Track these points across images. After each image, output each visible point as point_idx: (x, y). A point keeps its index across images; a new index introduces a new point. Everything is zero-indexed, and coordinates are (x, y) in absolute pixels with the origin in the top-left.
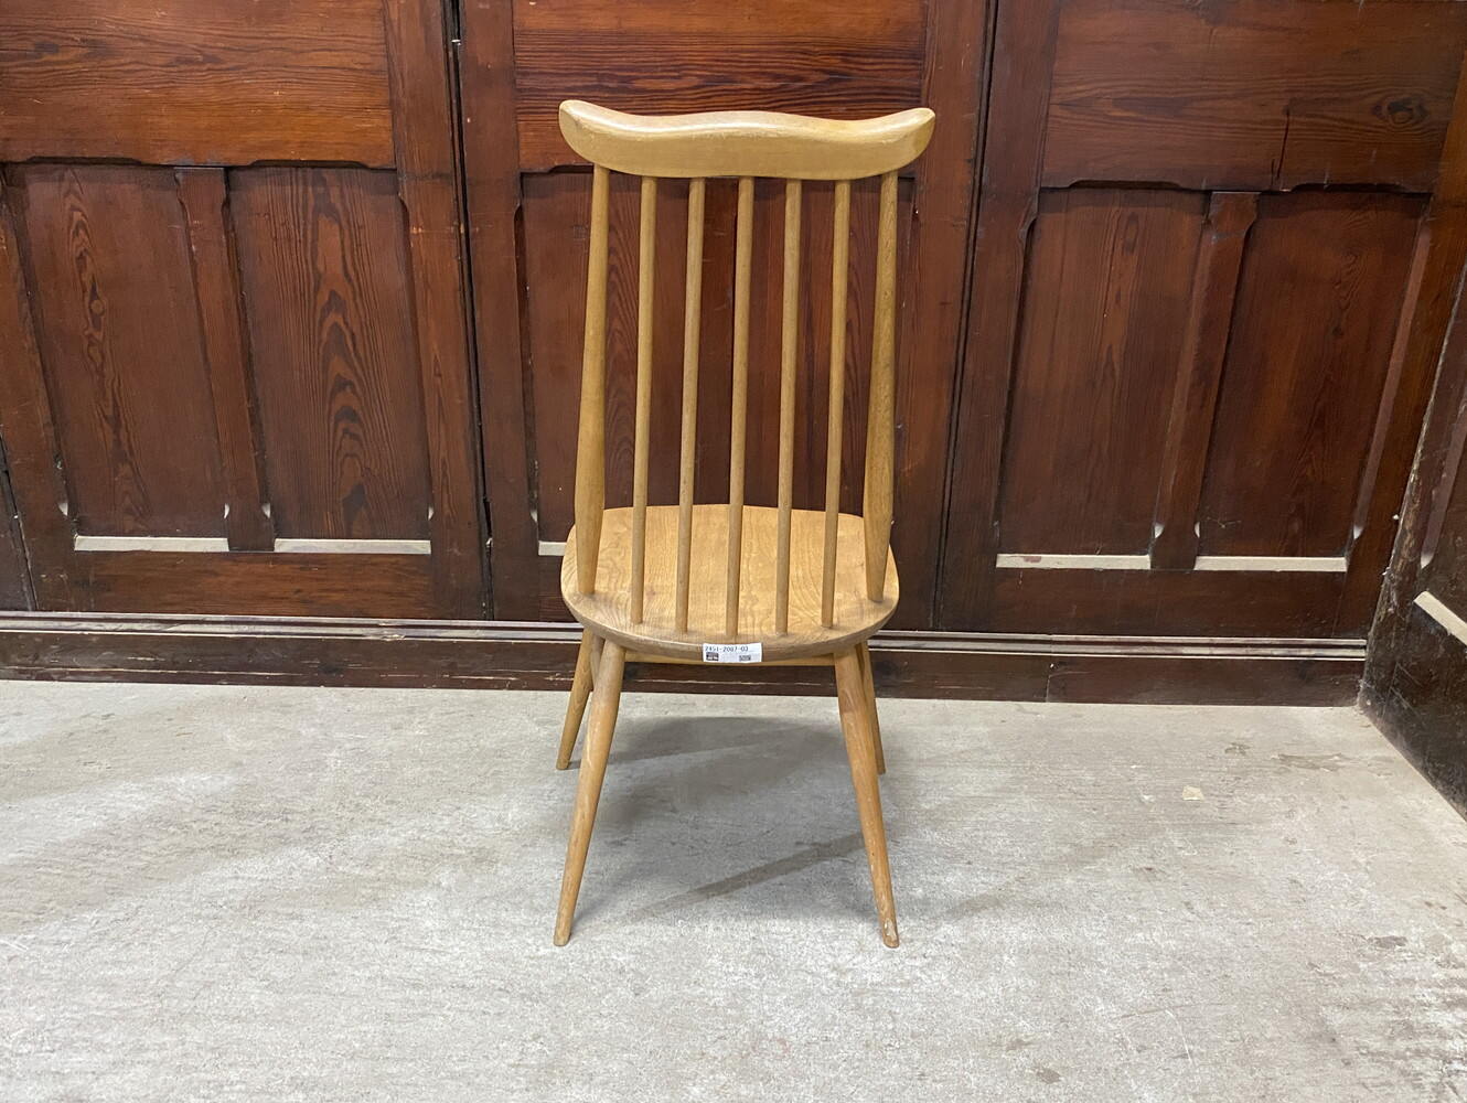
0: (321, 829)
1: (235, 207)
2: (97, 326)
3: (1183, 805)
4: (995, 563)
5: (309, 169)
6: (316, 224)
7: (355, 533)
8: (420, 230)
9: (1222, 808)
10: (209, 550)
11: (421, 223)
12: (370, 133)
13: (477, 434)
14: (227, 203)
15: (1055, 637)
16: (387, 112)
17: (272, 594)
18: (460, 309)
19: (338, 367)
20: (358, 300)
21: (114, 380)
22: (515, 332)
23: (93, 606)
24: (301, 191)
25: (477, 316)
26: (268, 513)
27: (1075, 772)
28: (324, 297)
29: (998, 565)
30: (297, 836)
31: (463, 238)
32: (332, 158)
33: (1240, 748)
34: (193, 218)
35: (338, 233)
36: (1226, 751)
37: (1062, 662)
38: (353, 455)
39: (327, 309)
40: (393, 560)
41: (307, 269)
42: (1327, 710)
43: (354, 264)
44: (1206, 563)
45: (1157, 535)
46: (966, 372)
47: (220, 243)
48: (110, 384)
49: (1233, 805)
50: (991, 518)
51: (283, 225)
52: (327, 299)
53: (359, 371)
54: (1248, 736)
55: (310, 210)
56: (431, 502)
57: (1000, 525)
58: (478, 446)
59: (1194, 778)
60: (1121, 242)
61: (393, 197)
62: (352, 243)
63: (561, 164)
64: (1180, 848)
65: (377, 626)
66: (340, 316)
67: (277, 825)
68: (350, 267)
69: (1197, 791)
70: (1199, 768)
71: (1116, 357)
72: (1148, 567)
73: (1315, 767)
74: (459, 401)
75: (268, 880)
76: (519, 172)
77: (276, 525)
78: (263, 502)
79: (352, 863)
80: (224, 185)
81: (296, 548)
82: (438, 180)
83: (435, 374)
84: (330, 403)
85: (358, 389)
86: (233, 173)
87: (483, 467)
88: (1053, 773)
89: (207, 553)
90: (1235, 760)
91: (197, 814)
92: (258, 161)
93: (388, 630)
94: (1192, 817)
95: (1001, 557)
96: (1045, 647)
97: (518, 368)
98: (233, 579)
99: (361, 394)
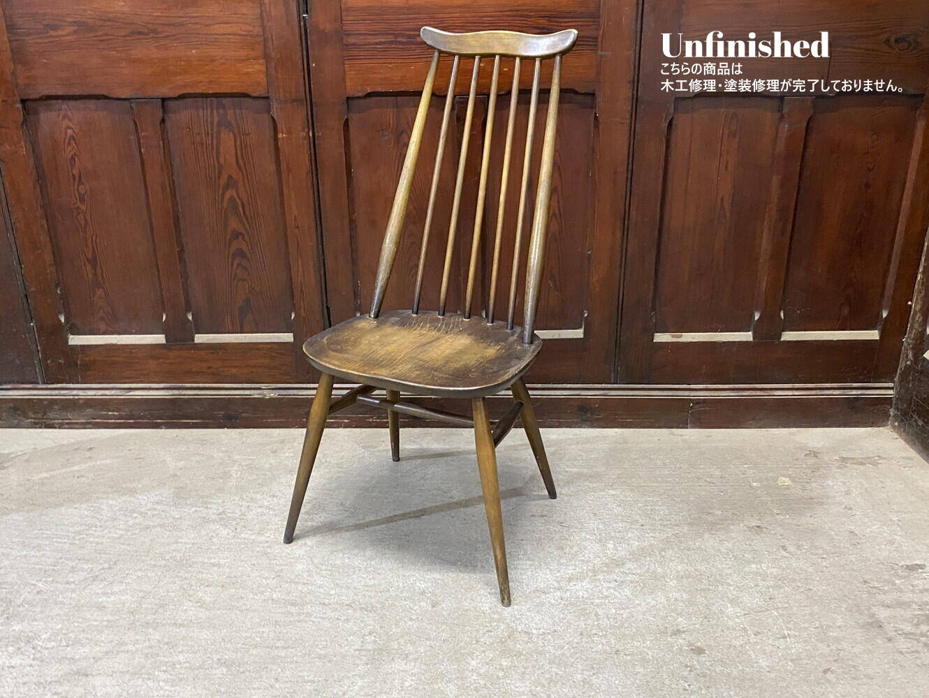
0: (229, 513)
1: (168, 124)
2: (82, 200)
3: (778, 488)
4: (653, 339)
5: (214, 99)
6: (219, 133)
7: (245, 329)
8: (284, 135)
9: (804, 489)
10: (154, 343)
11: (284, 131)
12: (253, 74)
13: (322, 264)
14: (163, 121)
15: (692, 387)
16: (262, 61)
17: (194, 370)
18: (310, 184)
19: (234, 224)
20: (246, 180)
21: (93, 234)
22: (345, 200)
23: (80, 380)
24: (209, 112)
25: (321, 190)
26: (190, 318)
27: (708, 470)
28: (223, 180)
29: (655, 341)
30: (214, 517)
31: (312, 139)
32: (228, 91)
33: (814, 454)
34: (142, 131)
35: (233, 138)
36: (805, 456)
37: (698, 402)
38: (244, 280)
39: (226, 187)
40: (269, 346)
41: (214, 161)
42: (869, 429)
43: (243, 158)
44: (788, 336)
45: (756, 318)
46: (631, 216)
47: (159, 146)
48: (90, 239)
49: (810, 488)
50: (649, 310)
51: (198, 134)
52: (226, 180)
53: (247, 226)
54: (820, 446)
55: (215, 123)
56: (294, 308)
57: (656, 313)
58: (323, 272)
59: (785, 472)
60: (727, 131)
61: (266, 115)
62: (241, 144)
63: (372, 91)
64: (778, 514)
65: (260, 389)
66: (234, 191)
67: (201, 511)
68: (240, 161)
69: (786, 479)
70: (788, 466)
71: (726, 205)
72: (751, 339)
73: (862, 464)
74: (310, 244)
75: (197, 544)
76: (345, 98)
77: (196, 326)
78: (188, 309)
79: (250, 532)
80: (161, 110)
81: (208, 340)
82: (295, 103)
83: (295, 227)
84: (229, 247)
85: (246, 237)
86: (166, 103)
87: (326, 286)
88: (694, 470)
89: (152, 344)
90: (811, 461)
91: (150, 505)
92: (182, 95)
93: (268, 392)
94: (784, 495)
95: (657, 335)
96: (686, 393)
97: (346, 221)
98: (168, 361)
99: (248, 240)
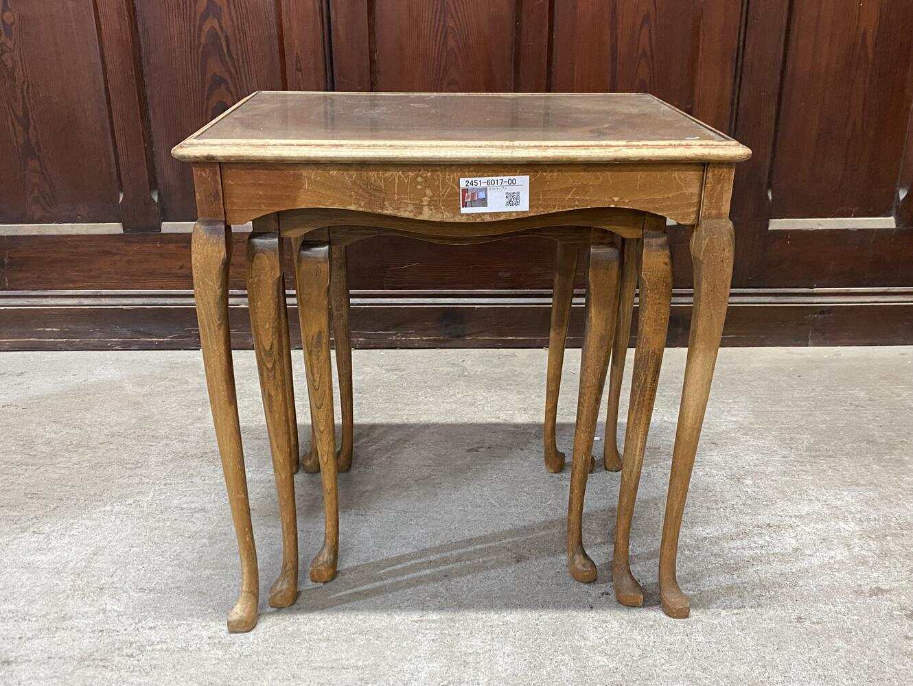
2: (9, 36)
4: (767, 226)
10: (106, 233)
15: (815, 290)
17: (161, 269)
19: (215, 67)
20: (232, 5)
21: (23, 83)
23: (7, 284)
26: (156, 199)
29: (769, 229)
37: (823, 311)
39: (205, 15)
45: (901, 198)
48: (20, 86)
50: (765, 186)
52: (204, 5)
53: (233, 71)
57: (772, 191)
66: (216, 21)
71: (870, 42)
72: (894, 226)
77: (163, 210)
78: (153, 185)
81: (179, 229)
83: (297, 69)
84: (208, 99)
89: (104, 235)
95: (772, 221)
96: (808, 299)
97: (367, 63)
98: (126, 258)
99: (233, 90)
